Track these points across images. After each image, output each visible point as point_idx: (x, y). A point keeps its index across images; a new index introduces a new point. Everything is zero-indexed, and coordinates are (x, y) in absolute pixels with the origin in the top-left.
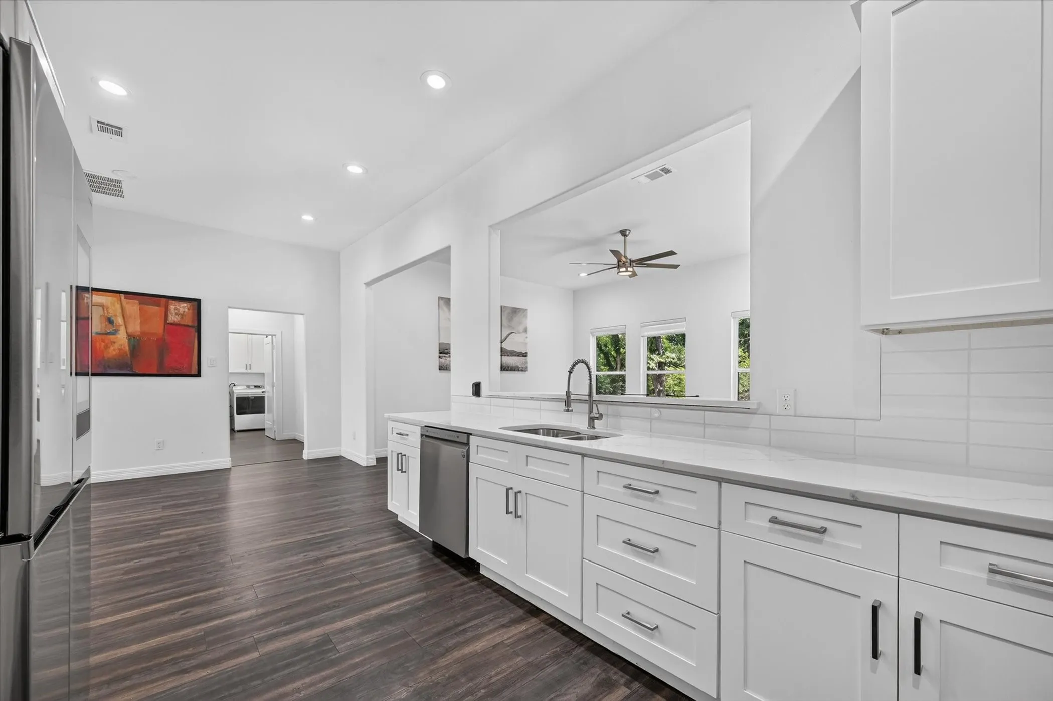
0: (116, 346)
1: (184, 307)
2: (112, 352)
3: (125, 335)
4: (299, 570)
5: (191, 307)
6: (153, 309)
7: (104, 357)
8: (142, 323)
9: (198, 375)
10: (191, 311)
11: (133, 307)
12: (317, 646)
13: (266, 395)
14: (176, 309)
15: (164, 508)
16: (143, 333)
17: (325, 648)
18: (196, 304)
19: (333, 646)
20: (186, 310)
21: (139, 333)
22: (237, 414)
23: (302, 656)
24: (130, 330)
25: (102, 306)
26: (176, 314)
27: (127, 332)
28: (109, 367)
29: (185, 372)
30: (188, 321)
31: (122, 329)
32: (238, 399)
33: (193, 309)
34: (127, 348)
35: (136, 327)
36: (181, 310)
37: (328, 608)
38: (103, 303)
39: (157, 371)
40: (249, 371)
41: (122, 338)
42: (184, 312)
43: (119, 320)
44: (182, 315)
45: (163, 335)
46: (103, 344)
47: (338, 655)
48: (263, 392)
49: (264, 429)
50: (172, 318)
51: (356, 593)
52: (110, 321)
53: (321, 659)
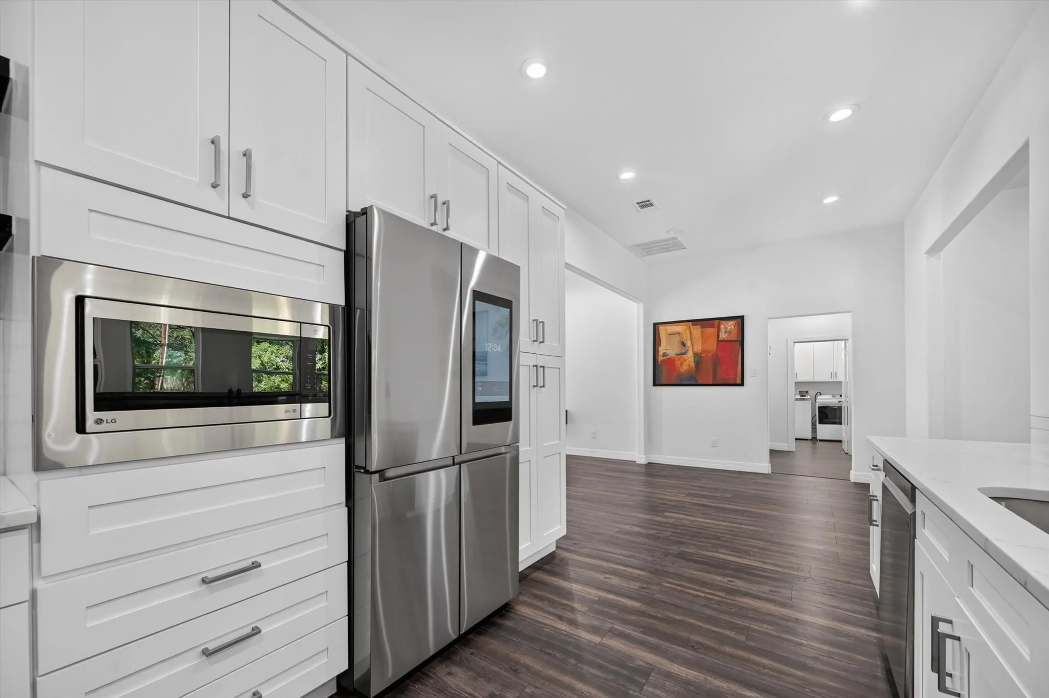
0: (686, 364)
1: (731, 325)
2: (684, 368)
3: (692, 353)
4: (710, 591)
5: (737, 324)
6: (711, 331)
7: (680, 372)
8: (703, 343)
9: (742, 384)
10: (736, 327)
11: (697, 331)
12: (637, 670)
13: (843, 405)
14: (725, 327)
15: (689, 494)
16: (703, 351)
17: (637, 678)
18: (740, 320)
19: (644, 681)
20: (733, 327)
21: (700, 351)
22: (820, 423)
23: (616, 668)
24: (695, 350)
25: (678, 333)
26: (725, 332)
27: (693, 351)
28: (683, 379)
29: (732, 382)
30: (734, 337)
31: (691, 349)
32: (820, 408)
33: (738, 326)
34: (693, 364)
35: (698, 348)
36: (729, 328)
37: (686, 643)
38: (679, 332)
39: (713, 381)
40: (835, 380)
41: (690, 356)
42: (731, 329)
43: (689, 343)
44: (730, 332)
45: (717, 351)
46: (679, 362)
47: (636, 694)
48: (839, 402)
49: (840, 441)
50: (723, 336)
51: (728, 649)
52: (684, 345)
53: (623, 685)
